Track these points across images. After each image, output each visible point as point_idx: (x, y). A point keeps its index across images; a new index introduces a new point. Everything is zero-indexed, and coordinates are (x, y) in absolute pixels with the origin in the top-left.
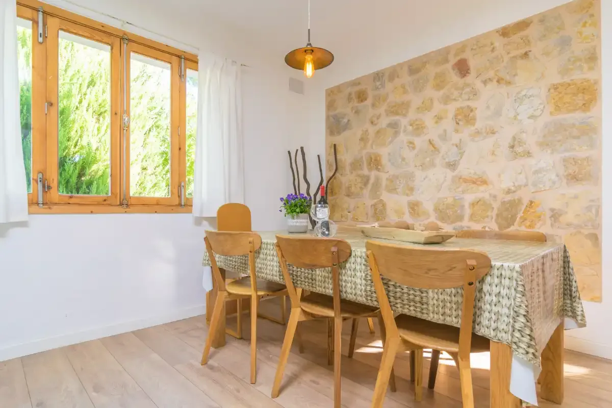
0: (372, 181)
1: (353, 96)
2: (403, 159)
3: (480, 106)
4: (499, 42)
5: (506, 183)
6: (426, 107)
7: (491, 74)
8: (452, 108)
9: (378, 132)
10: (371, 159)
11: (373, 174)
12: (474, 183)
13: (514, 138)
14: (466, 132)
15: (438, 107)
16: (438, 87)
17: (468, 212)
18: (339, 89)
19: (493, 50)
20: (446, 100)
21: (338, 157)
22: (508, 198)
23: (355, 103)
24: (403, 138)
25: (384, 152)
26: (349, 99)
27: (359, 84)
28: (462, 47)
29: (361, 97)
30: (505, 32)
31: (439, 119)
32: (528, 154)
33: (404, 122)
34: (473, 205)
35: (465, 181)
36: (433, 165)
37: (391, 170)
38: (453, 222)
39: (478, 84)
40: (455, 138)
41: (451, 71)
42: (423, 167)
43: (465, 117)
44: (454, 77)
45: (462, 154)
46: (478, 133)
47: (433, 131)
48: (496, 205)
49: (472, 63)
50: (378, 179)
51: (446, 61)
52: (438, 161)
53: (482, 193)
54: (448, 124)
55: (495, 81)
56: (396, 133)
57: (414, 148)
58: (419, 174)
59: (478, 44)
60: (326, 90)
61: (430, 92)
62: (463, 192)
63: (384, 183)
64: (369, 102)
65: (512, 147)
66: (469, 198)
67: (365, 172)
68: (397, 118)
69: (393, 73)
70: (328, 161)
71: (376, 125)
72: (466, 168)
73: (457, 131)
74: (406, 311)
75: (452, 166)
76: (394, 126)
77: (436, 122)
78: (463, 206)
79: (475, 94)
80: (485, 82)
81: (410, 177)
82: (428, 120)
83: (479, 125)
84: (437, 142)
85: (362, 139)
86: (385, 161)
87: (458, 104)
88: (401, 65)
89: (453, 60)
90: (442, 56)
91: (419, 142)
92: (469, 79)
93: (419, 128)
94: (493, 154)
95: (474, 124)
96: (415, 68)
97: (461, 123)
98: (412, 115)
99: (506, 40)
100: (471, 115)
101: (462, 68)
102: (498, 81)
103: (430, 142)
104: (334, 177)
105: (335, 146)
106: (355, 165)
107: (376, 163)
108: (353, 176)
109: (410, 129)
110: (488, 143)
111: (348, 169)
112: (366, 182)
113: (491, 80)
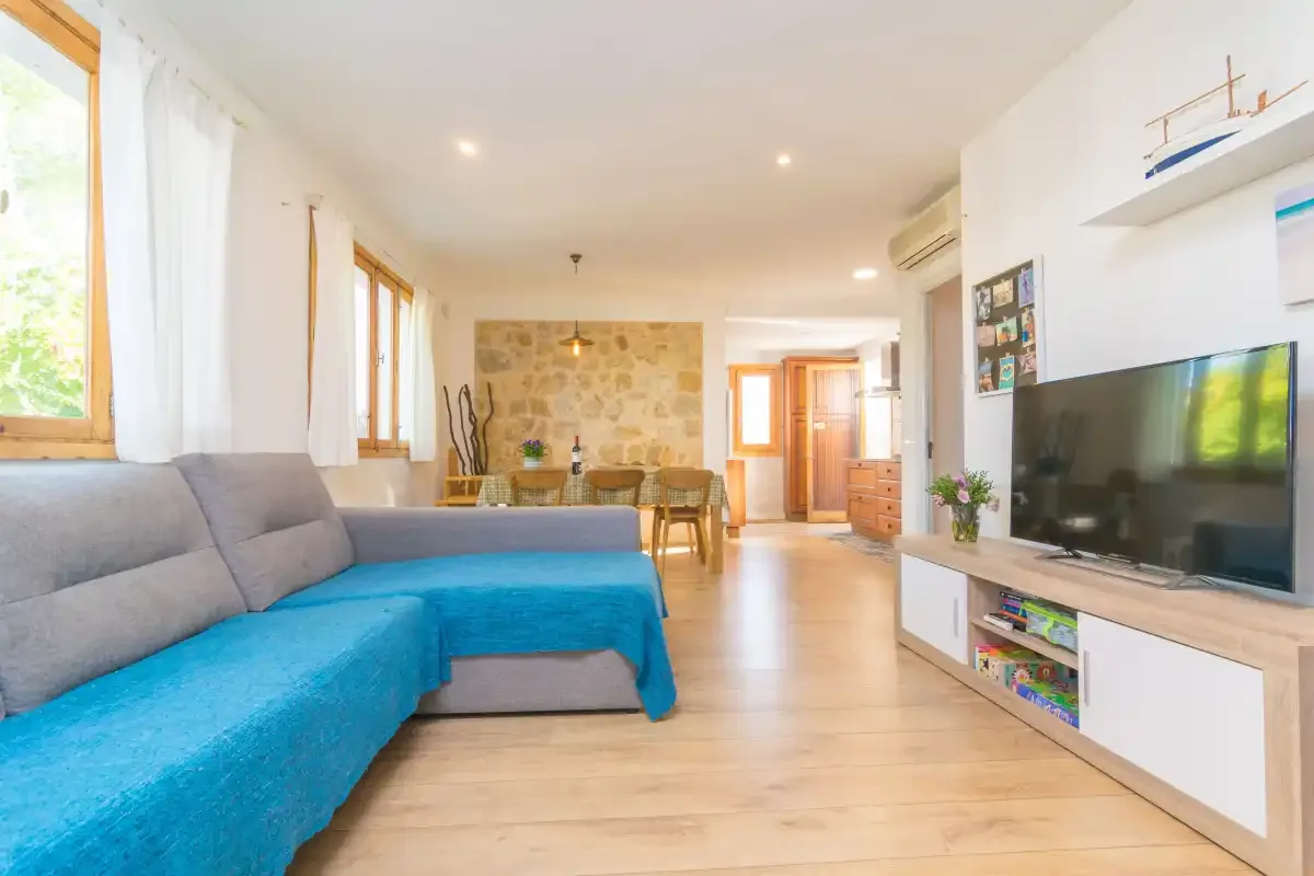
0: (537, 426)
1: (514, 337)
2: (570, 408)
3: (635, 375)
4: (648, 332)
5: (653, 434)
6: (594, 366)
7: (642, 353)
8: (614, 373)
9: (544, 379)
10: (536, 403)
11: (539, 419)
12: (631, 433)
13: (658, 404)
14: (624, 394)
15: (603, 369)
16: (603, 352)
18: (497, 325)
19: (644, 336)
20: (610, 364)
21: (493, 397)
22: (653, 445)
23: (516, 344)
24: (570, 389)
25: (550, 399)
26: (509, 339)
27: (522, 326)
28: (622, 326)
29: (524, 340)
30: (653, 326)
31: (604, 378)
32: (666, 416)
33: (570, 374)
34: (631, 450)
35: (625, 431)
36: (597, 416)
37: (558, 417)
39: (633, 358)
40: (617, 396)
41: (614, 343)
42: (588, 417)
43: (624, 381)
44: (615, 347)
45: (622, 410)
46: (634, 396)
47: (598, 388)
48: (647, 449)
49: (630, 340)
50: (544, 425)
51: (608, 332)
52: (603, 412)
53: (636, 441)
54: (611, 384)
55: (645, 359)
56: (564, 385)
57: (581, 399)
58: (585, 422)
59: (634, 328)
60: (476, 323)
61: (596, 354)
62: (623, 439)
63: (551, 427)
64: (533, 348)
65: (656, 409)
66: (627, 445)
67: (529, 416)
68: (564, 370)
70: (477, 400)
71: (541, 371)
72: (624, 421)
73: (617, 391)
75: (614, 418)
76: (561, 377)
77: (601, 381)
78: (623, 451)
79: (632, 366)
80: (639, 358)
81: (577, 424)
82: (594, 377)
83: (634, 389)
84: (600, 394)
85: (524, 383)
86: (551, 408)
87: (619, 370)
89: (615, 334)
90: (607, 328)
91: (587, 395)
92: (627, 353)
93: (586, 384)
94: (644, 413)
95: (629, 388)
96: (580, 329)
97: (621, 385)
98: (579, 371)
99: (652, 332)
100: (629, 380)
101: (622, 343)
102: (647, 360)
103: (596, 397)
104: (489, 418)
105: (489, 385)
106: (517, 408)
107: (540, 408)
108: (514, 420)
109: (577, 381)
110: (641, 404)
111: (507, 412)
112: (530, 426)
113: (642, 358)
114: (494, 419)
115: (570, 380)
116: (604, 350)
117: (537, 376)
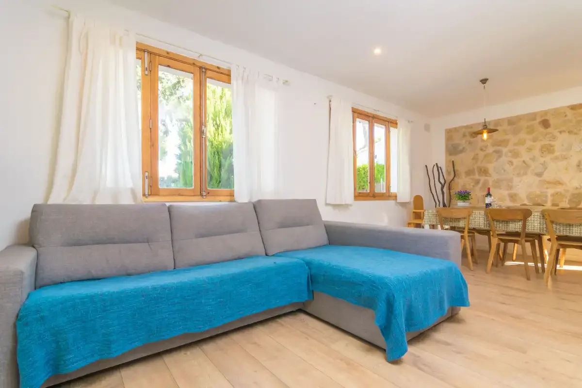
0: (481, 182)
1: (467, 134)
2: (505, 171)
3: (557, 144)
4: (570, 113)
5: (575, 184)
6: (522, 143)
7: (563, 128)
8: (538, 145)
9: (486, 155)
10: (481, 170)
11: (483, 179)
12: (554, 184)
13: (580, 162)
14: (548, 158)
15: (529, 143)
16: (529, 133)
17: (550, 199)
18: (456, 130)
19: (566, 116)
20: (535, 140)
21: (455, 168)
22: (576, 192)
23: (469, 138)
24: (504, 159)
25: (491, 167)
26: (464, 136)
27: (472, 127)
28: (546, 113)
30: (573, 108)
31: (530, 150)
33: (505, 150)
34: (553, 195)
35: (549, 183)
36: (525, 174)
37: (495, 176)
39: (556, 133)
40: (542, 160)
41: (538, 125)
42: (519, 175)
43: (548, 149)
44: (539, 128)
45: (546, 168)
46: (556, 158)
47: (525, 156)
48: (568, 195)
49: (552, 122)
50: (486, 181)
51: (534, 119)
52: (529, 171)
53: (560, 189)
54: (536, 152)
55: (567, 132)
56: (500, 157)
57: (512, 165)
58: (516, 180)
59: (557, 112)
60: (446, 130)
61: (523, 135)
62: (547, 188)
63: (491, 182)
65: (579, 166)
66: (550, 192)
67: (477, 176)
68: (499, 148)
70: (447, 171)
71: (484, 151)
72: (547, 176)
73: (542, 157)
74: (561, 234)
75: (539, 175)
76: (498, 153)
77: (528, 152)
78: (546, 196)
79: (554, 138)
80: (561, 132)
81: (511, 180)
82: (522, 150)
83: (557, 154)
84: (529, 162)
85: (473, 159)
86: (491, 171)
87: (543, 143)
88: (503, 120)
89: (539, 120)
90: (532, 116)
91: (515, 161)
92: (549, 130)
93: (516, 155)
94: (566, 169)
95: (553, 153)
96: (512, 121)
97: (545, 152)
98: (510, 147)
99: (574, 112)
100: (552, 148)
101: (545, 124)
102: (569, 132)
103: (524, 162)
104: (453, 180)
105: (453, 161)
106: (469, 173)
107: (484, 172)
108: (467, 179)
109: (510, 154)
110: (563, 164)
111: (463, 175)
112: (477, 182)
113: (564, 131)
114: (455, 179)
115: (504, 154)
116: (531, 130)
117: (481, 154)
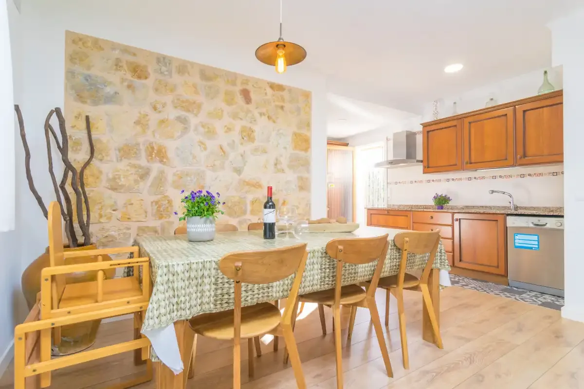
0: (153, 174)
1: (124, 65)
2: (194, 157)
3: (257, 130)
4: (269, 91)
6: (217, 115)
7: (263, 110)
8: (238, 125)
9: (162, 122)
10: (153, 148)
11: (156, 167)
12: (254, 186)
13: (277, 159)
14: (248, 147)
15: (227, 119)
16: (228, 102)
17: (249, 208)
19: (266, 94)
20: (235, 116)
21: (93, 137)
24: (193, 136)
25: (171, 146)
26: (118, 66)
27: (134, 55)
28: (247, 80)
29: (139, 72)
30: (272, 86)
31: (229, 130)
32: (283, 171)
33: (193, 121)
34: (253, 203)
35: (248, 184)
36: (222, 167)
37: (178, 166)
38: (238, 216)
39: (256, 113)
40: (242, 149)
41: (238, 94)
42: (213, 168)
43: (248, 135)
44: (240, 99)
45: (246, 163)
46: (256, 150)
47: (223, 139)
49: (253, 96)
50: (162, 172)
51: (234, 83)
52: (227, 165)
53: (258, 194)
54: (235, 136)
55: (267, 116)
56: (186, 130)
57: (205, 149)
58: (210, 174)
59: (257, 84)
60: (67, 32)
61: (220, 103)
62: (247, 192)
63: (170, 178)
64: (150, 82)
65: (276, 164)
66: (250, 197)
67: (143, 162)
68: (185, 114)
69: (183, 68)
71: (160, 112)
72: (247, 174)
73: (242, 144)
75: (238, 171)
76: (183, 121)
77: (226, 132)
78: (246, 204)
79: (254, 121)
80: (261, 114)
82: (219, 127)
83: (257, 144)
84: (226, 148)
85: (137, 123)
86: (171, 154)
87: (244, 123)
89: (240, 87)
90: (231, 77)
91: (212, 145)
92: (251, 107)
93: (211, 133)
94: (265, 167)
95: (253, 142)
97: (245, 138)
98: (203, 117)
99: (272, 92)
100: (252, 134)
101: (246, 96)
102: (268, 117)
103: (221, 147)
104: (88, 163)
105: (87, 118)
106: (127, 151)
107: (158, 154)
108: (123, 165)
109: (201, 129)
110: (262, 158)
111: (113, 154)
112: (144, 174)
113: (264, 114)
114: (94, 161)
115: (192, 127)
116: (230, 99)
117: (154, 117)
